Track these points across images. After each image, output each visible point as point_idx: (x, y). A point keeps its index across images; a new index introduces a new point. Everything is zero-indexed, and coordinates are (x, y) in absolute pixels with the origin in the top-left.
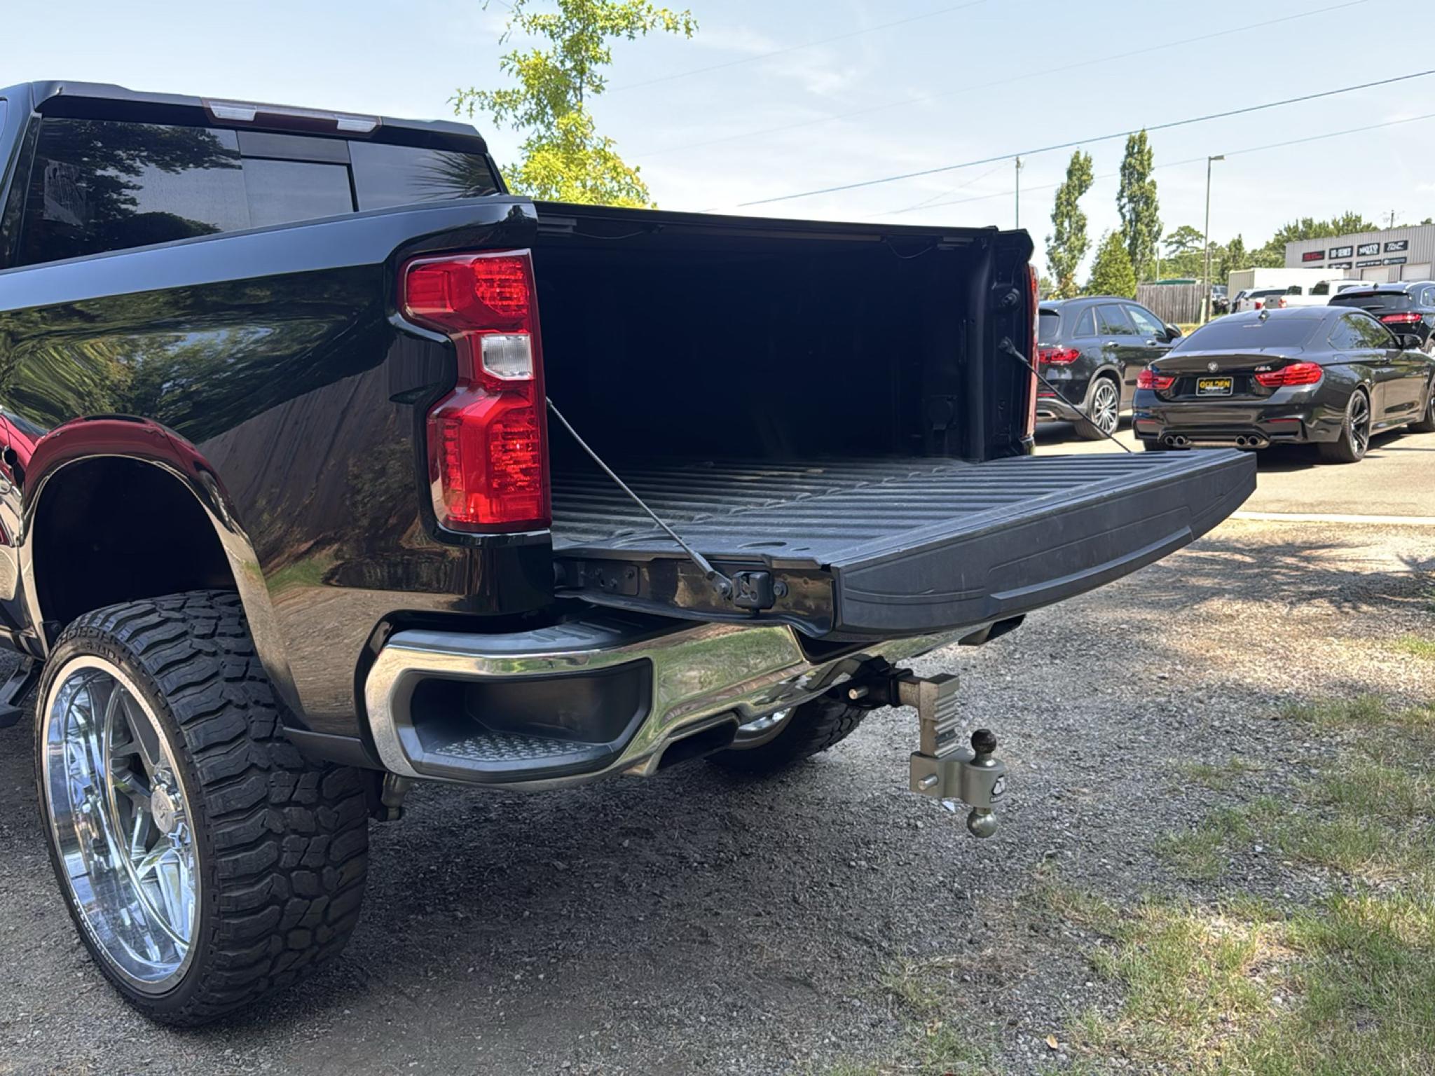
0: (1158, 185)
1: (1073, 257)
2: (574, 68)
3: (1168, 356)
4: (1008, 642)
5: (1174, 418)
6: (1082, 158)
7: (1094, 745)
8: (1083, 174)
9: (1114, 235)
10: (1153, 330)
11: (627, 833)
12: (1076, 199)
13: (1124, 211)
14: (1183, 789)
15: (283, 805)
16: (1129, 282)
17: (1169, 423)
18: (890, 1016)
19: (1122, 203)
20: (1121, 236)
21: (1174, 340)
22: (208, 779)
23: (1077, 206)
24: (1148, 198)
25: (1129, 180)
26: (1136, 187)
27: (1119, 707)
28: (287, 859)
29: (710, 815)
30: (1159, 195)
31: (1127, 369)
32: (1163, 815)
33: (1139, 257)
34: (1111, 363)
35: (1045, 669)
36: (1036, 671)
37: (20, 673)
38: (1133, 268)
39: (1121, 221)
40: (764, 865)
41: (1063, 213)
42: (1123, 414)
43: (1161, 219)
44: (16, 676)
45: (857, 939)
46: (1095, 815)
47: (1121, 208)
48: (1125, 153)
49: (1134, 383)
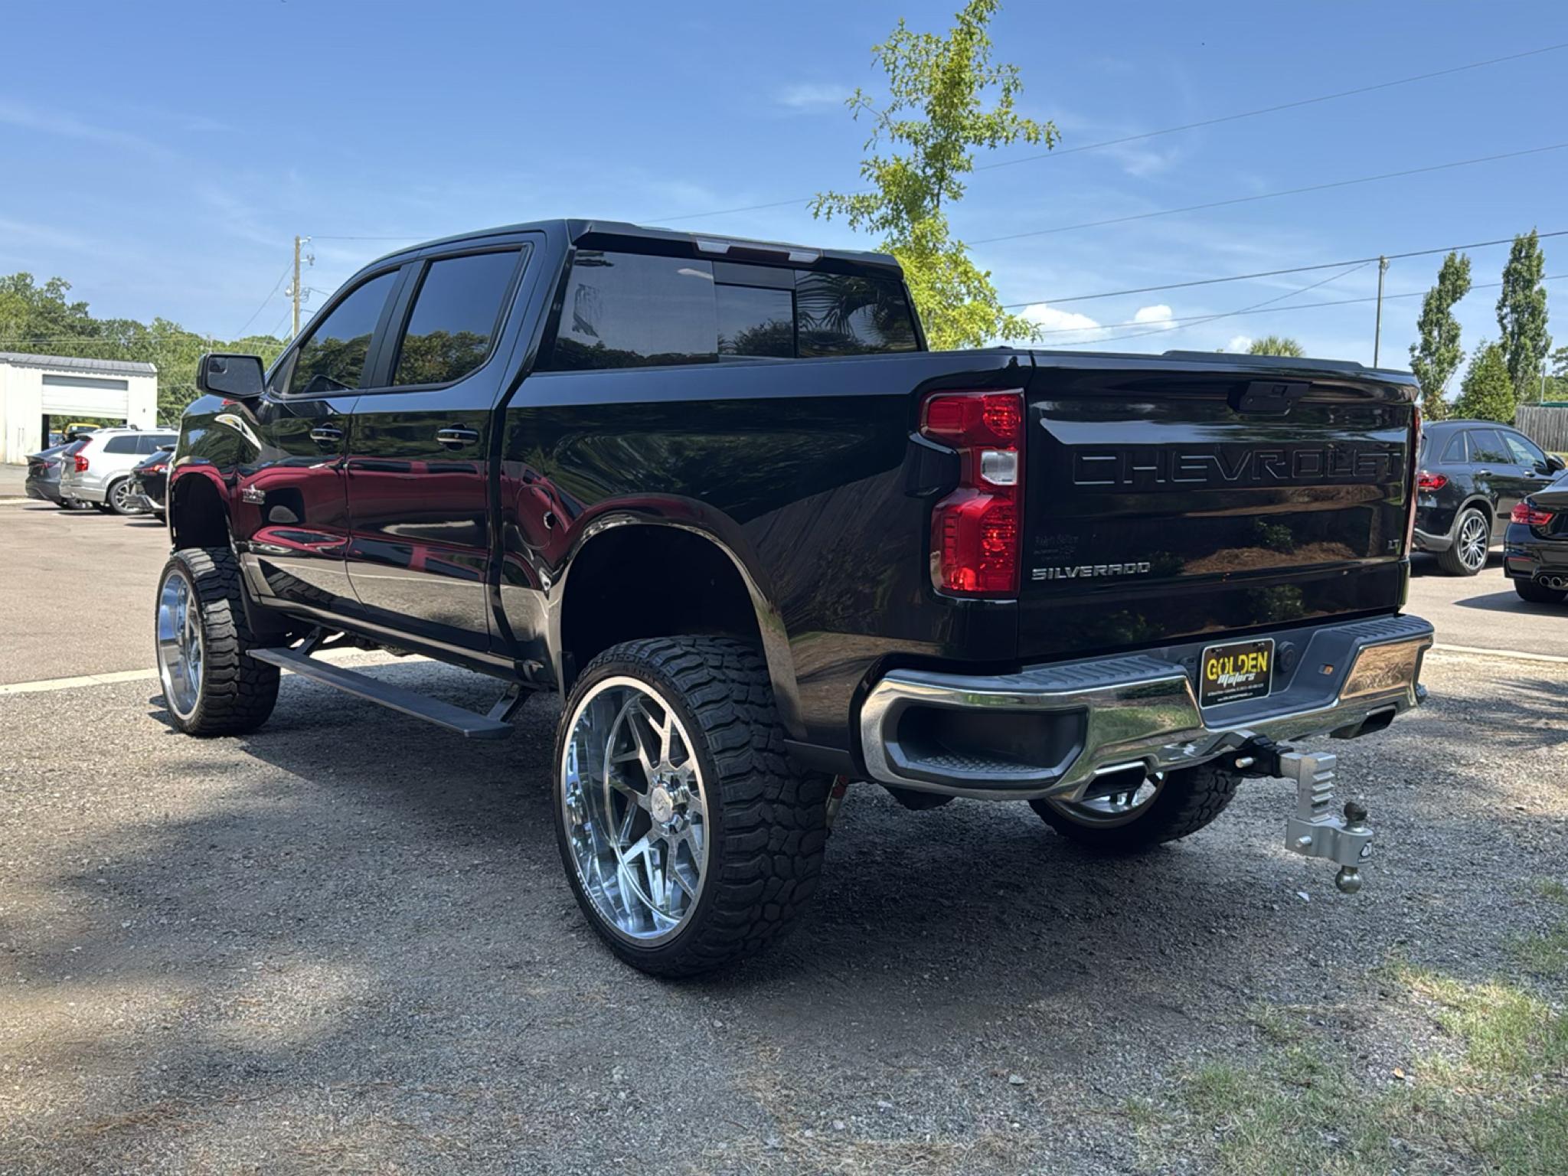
0: (1547, 294)
1: (1442, 371)
2: (934, 175)
3: (1547, 490)
4: (1361, 766)
5: (1551, 557)
6: (1458, 260)
7: (1446, 860)
8: (1458, 278)
9: (1491, 348)
10: (1532, 459)
11: (1000, 886)
12: (1448, 306)
13: (1505, 321)
14: (1534, 903)
15: (773, 801)
16: (1508, 401)
17: (1545, 562)
18: (1253, 1040)
19: (1503, 313)
20: (1500, 350)
21: (1556, 473)
22: (724, 774)
23: (1449, 314)
24: (1534, 309)
25: (1513, 287)
26: (1520, 296)
27: (1473, 830)
28: (773, 845)
29: (1075, 880)
30: (1548, 304)
31: (1500, 501)
32: (1511, 922)
33: (1520, 374)
34: (1482, 493)
35: (1399, 792)
36: (1390, 793)
37: (507, 697)
38: (1513, 386)
39: (1500, 333)
40: (1130, 924)
41: (1432, 321)
42: (1491, 549)
43: (1549, 333)
44: (504, 699)
45: (1221, 986)
46: (1446, 916)
47: (1501, 319)
48: (1510, 257)
49: (1508, 516)
